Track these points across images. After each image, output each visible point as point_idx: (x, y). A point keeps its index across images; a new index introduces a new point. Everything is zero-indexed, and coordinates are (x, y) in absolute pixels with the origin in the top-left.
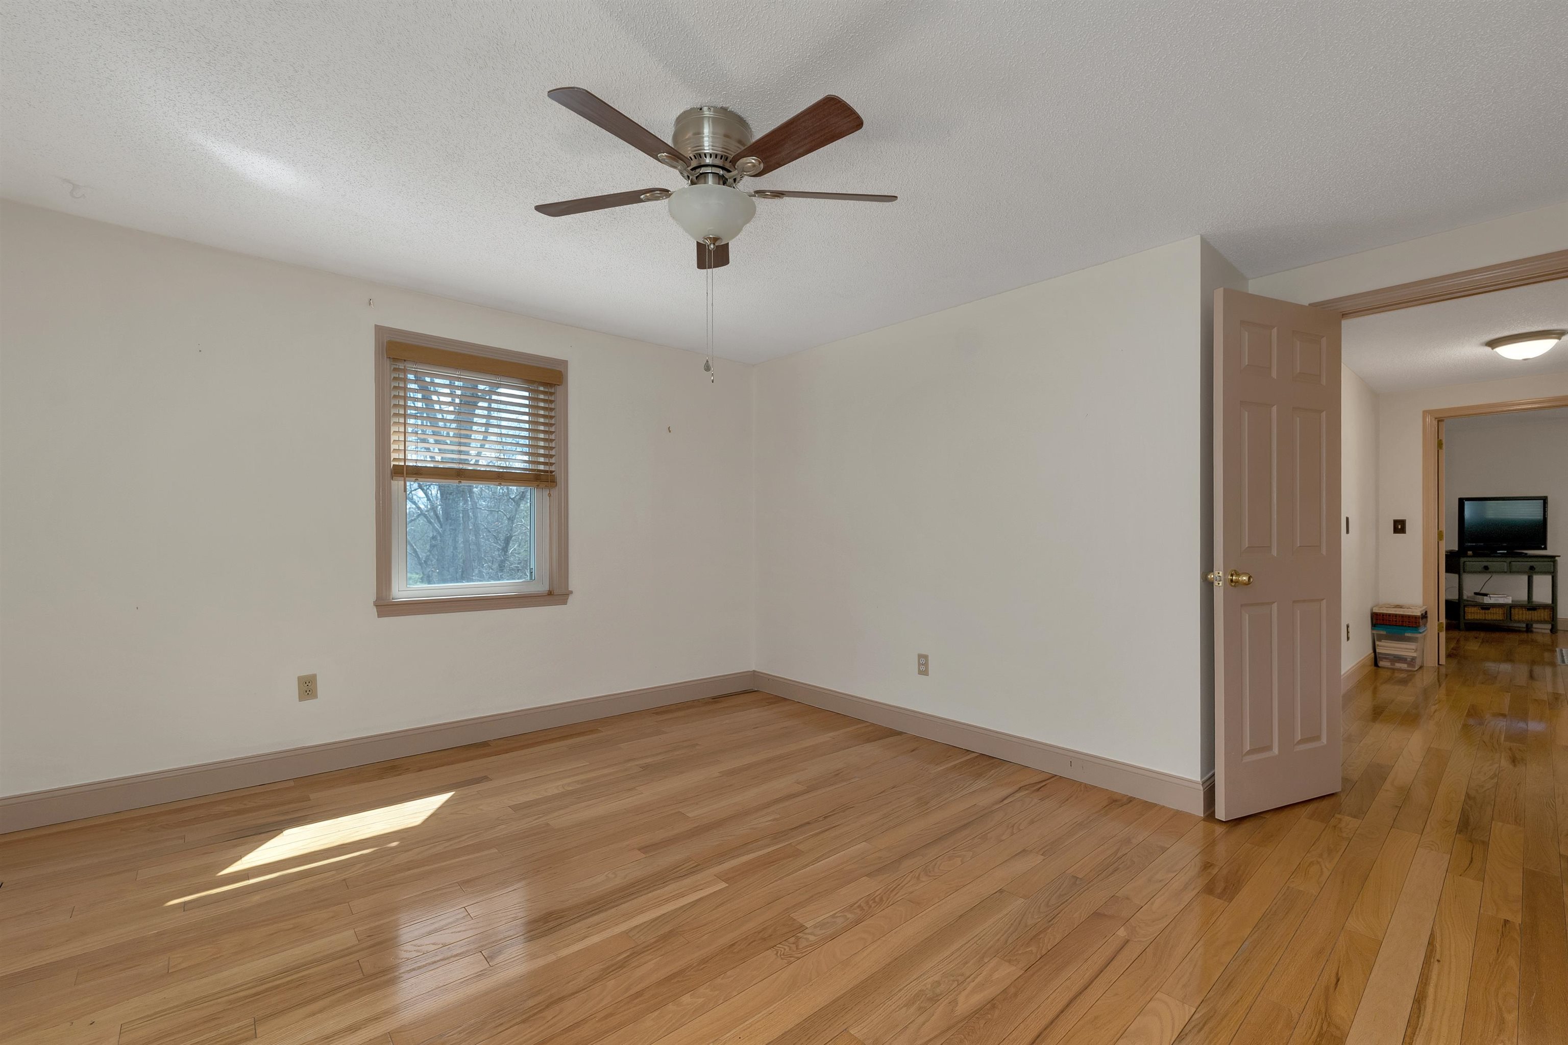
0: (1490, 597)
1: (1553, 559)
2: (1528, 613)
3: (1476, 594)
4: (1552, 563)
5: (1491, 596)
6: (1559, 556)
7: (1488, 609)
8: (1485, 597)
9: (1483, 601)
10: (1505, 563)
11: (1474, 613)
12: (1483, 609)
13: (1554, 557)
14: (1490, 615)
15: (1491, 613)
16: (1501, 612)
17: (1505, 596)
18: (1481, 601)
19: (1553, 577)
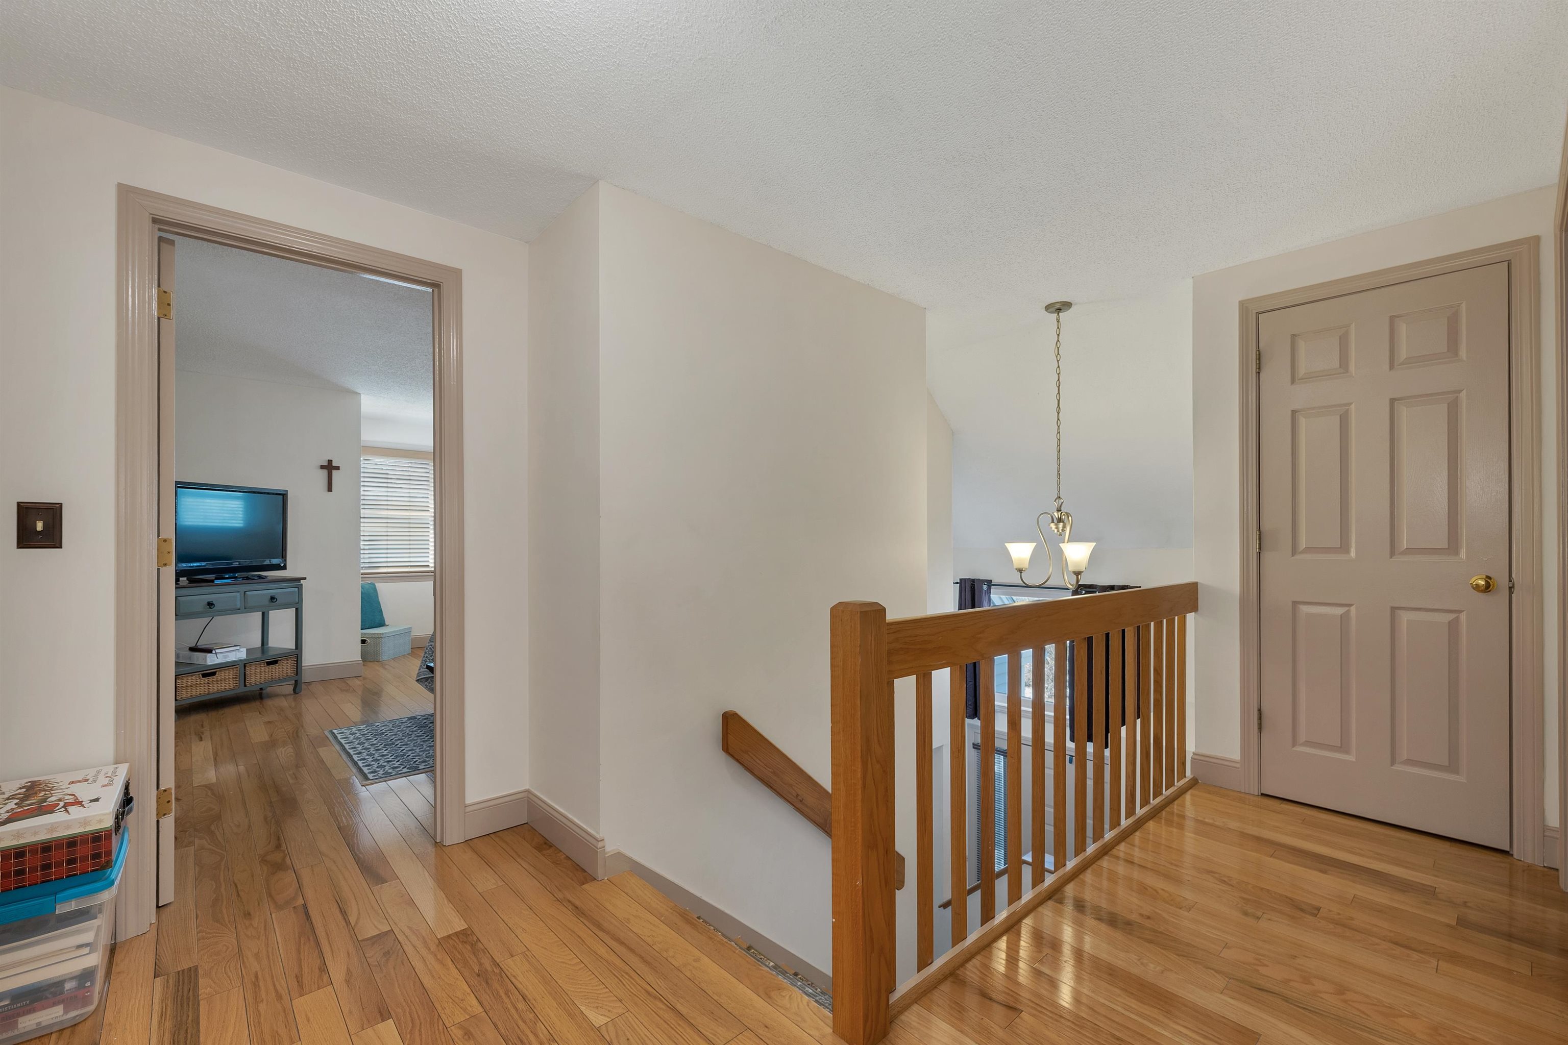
0: (216, 653)
1: (296, 582)
2: (267, 669)
3: (192, 649)
4: (296, 589)
5: (217, 651)
6: (305, 579)
7: (214, 674)
8: (209, 655)
9: (206, 661)
10: (238, 594)
11: (191, 686)
12: (204, 676)
13: (298, 580)
14: (216, 686)
15: (217, 681)
16: (231, 676)
17: (238, 648)
18: (201, 662)
19: (297, 609)
